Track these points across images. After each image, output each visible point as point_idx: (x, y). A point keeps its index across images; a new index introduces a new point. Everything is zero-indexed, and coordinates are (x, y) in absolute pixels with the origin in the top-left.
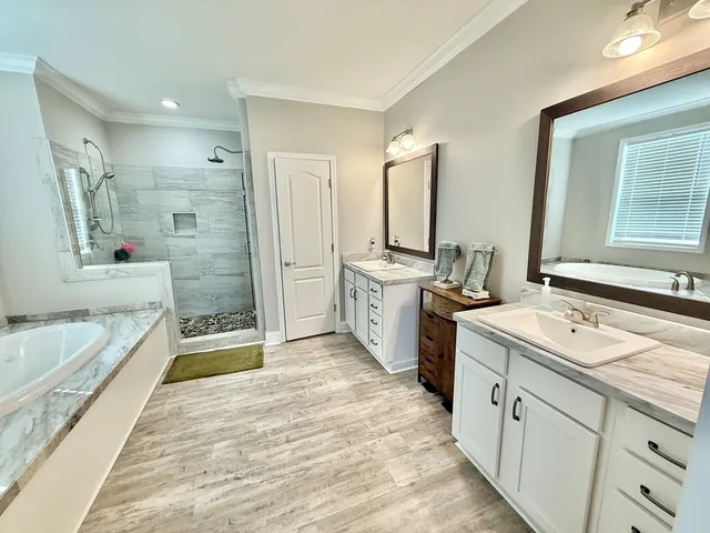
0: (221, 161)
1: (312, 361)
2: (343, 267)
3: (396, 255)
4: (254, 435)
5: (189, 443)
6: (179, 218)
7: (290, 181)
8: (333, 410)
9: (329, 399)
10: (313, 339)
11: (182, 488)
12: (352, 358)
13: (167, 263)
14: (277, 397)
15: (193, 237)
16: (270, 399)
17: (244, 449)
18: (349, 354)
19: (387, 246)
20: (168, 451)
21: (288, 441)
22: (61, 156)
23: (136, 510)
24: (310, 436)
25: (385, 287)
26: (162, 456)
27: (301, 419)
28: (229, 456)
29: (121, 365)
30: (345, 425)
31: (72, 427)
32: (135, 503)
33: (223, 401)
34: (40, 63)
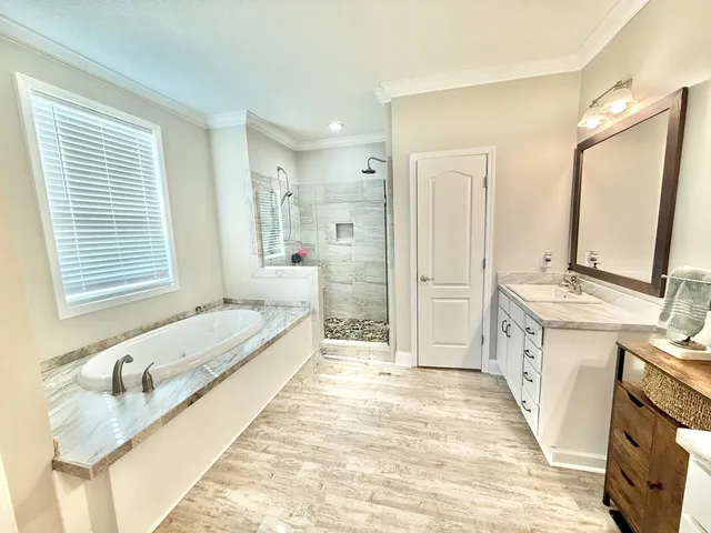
0: (373, 172)
1: (438, 401)
2: (498, 289)
3: (587, 282)
4: (343, 470)
5: (288, 449)
6: (341, 228)
7: (433, 183)
8: (439, 483)
9: (441, 465)
10: (449, 372)
11: (262, 497)
12: (494, 416)
13: (317, 268)
14: (382, 433)
15: (349, 245)
16: (374, 432)
17: (326, 485)
18: (492, 407)
19: (573, 266)
20: (269, 449)
21: (371, 500)
22: (258, 182)
23: (225, 498)
24: (398, 506)
25: (548, 331)
26: (265, 451)
27: (395, 476)
28: (310, 483)
29: (253, 355)
30: (451, 518)
31: (192, 403)
32: (229, 490)
33: (333, 415)
34: (250, 114)
